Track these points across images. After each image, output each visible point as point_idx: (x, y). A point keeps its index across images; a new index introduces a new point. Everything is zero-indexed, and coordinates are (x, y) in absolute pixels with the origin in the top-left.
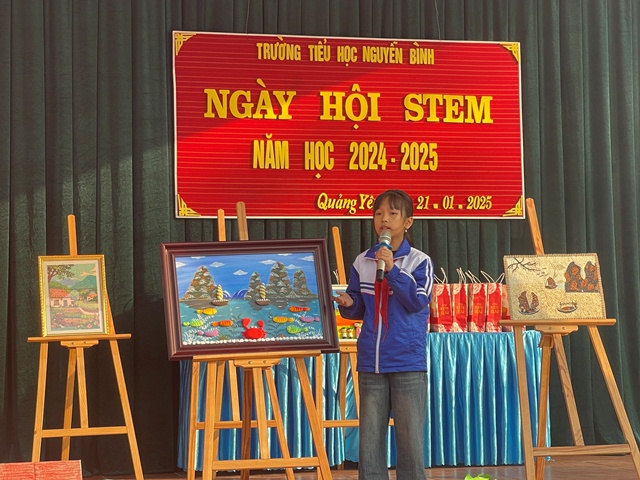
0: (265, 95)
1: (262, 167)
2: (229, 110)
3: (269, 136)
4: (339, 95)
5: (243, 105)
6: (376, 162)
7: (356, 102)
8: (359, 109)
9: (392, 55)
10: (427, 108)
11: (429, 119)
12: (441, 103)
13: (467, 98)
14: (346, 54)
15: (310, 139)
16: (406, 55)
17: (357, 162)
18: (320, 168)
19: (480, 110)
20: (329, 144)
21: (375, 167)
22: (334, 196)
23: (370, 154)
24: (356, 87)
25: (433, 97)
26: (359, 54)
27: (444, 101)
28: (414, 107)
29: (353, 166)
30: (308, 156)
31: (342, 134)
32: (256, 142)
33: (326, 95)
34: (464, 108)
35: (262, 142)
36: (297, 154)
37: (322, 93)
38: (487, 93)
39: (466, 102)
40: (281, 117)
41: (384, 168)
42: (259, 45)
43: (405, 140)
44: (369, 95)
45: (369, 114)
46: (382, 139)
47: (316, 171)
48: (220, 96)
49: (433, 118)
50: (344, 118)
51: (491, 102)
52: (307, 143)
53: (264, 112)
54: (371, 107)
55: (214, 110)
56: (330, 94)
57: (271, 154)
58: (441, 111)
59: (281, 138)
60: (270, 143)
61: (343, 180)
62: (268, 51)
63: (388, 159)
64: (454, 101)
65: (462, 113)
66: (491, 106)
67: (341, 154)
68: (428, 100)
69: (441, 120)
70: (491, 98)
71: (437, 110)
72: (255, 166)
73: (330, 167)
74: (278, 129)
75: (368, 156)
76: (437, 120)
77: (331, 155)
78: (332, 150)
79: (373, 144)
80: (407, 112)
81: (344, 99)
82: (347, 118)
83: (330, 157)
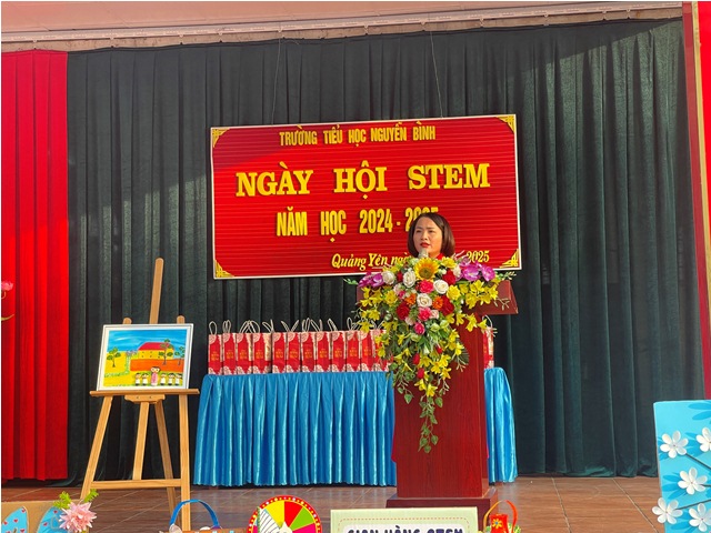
0: (286, 175)
1: (284, 234)
2: (256, 190)
3: (290, 209)
4: (350, 171)
5: (269, 184)
6: (383, 225)
7: (366, 177)
8: (368, 181)
9: (397, 134)
10: (428, 178)
11: (430, 187)
12: (442, 172)
13: (465, 166)
14: (356, 136)
15: (325, 209)
16: (410, 133)
17: (366, 226)
18: (334, 233)
19: (479, 176)
20: (342, 212)
21: (383, 230)
22: (346, 256)
23: (378, 219)
24: (365, 163)
25: (434, 168)
26: (368, 135)
27: (445, 170)
28: (417, 177)
29: (362, 230)
30: (324, 224)
31: (352, 204)
32: (279, 215)
33: (339, 172)
34: (463, 176)
35: (285, 214)
36: (314, 222)
37: (335, 171)
38: (484, 161)
39: (464, 170)
40: (300, 192)
41: (390, 230)
42: (282, 134)
43: (409, 206)
44: (377, 169)
45: (377, 185)
46: (388, 206)
47: (331, 235)
48: (249, 178)
49: (435, 185)
50: (354, 190)
51: (488, 168)
52: (322, 213)
53: (286, 189)
54: (378, 180)
55: (244, 190)
56: (343, 170)
57: (293, 224)
58: (442, 178)
59: (301, 210)
60: (291, 214)
61: (354, 242)
62: (288, 139)
63: (394, 222)
64: (454, 170)
65: (461, 180)
66: (488, 172)
67: (353, 221)
68: (430, 171)
69: (442, 187)
70: (488, 165)
71: (438, 178)
72: (279, 234)
73: (343, 232)
74: (298, 203)
75: (376, 221)
76: (439, 187)
77: (343, 222)
78: (344, 217)
79: (381, 211)
80: (411, 182)
81: (355, 174)
82: (358, 190)
83: (343, 223)
